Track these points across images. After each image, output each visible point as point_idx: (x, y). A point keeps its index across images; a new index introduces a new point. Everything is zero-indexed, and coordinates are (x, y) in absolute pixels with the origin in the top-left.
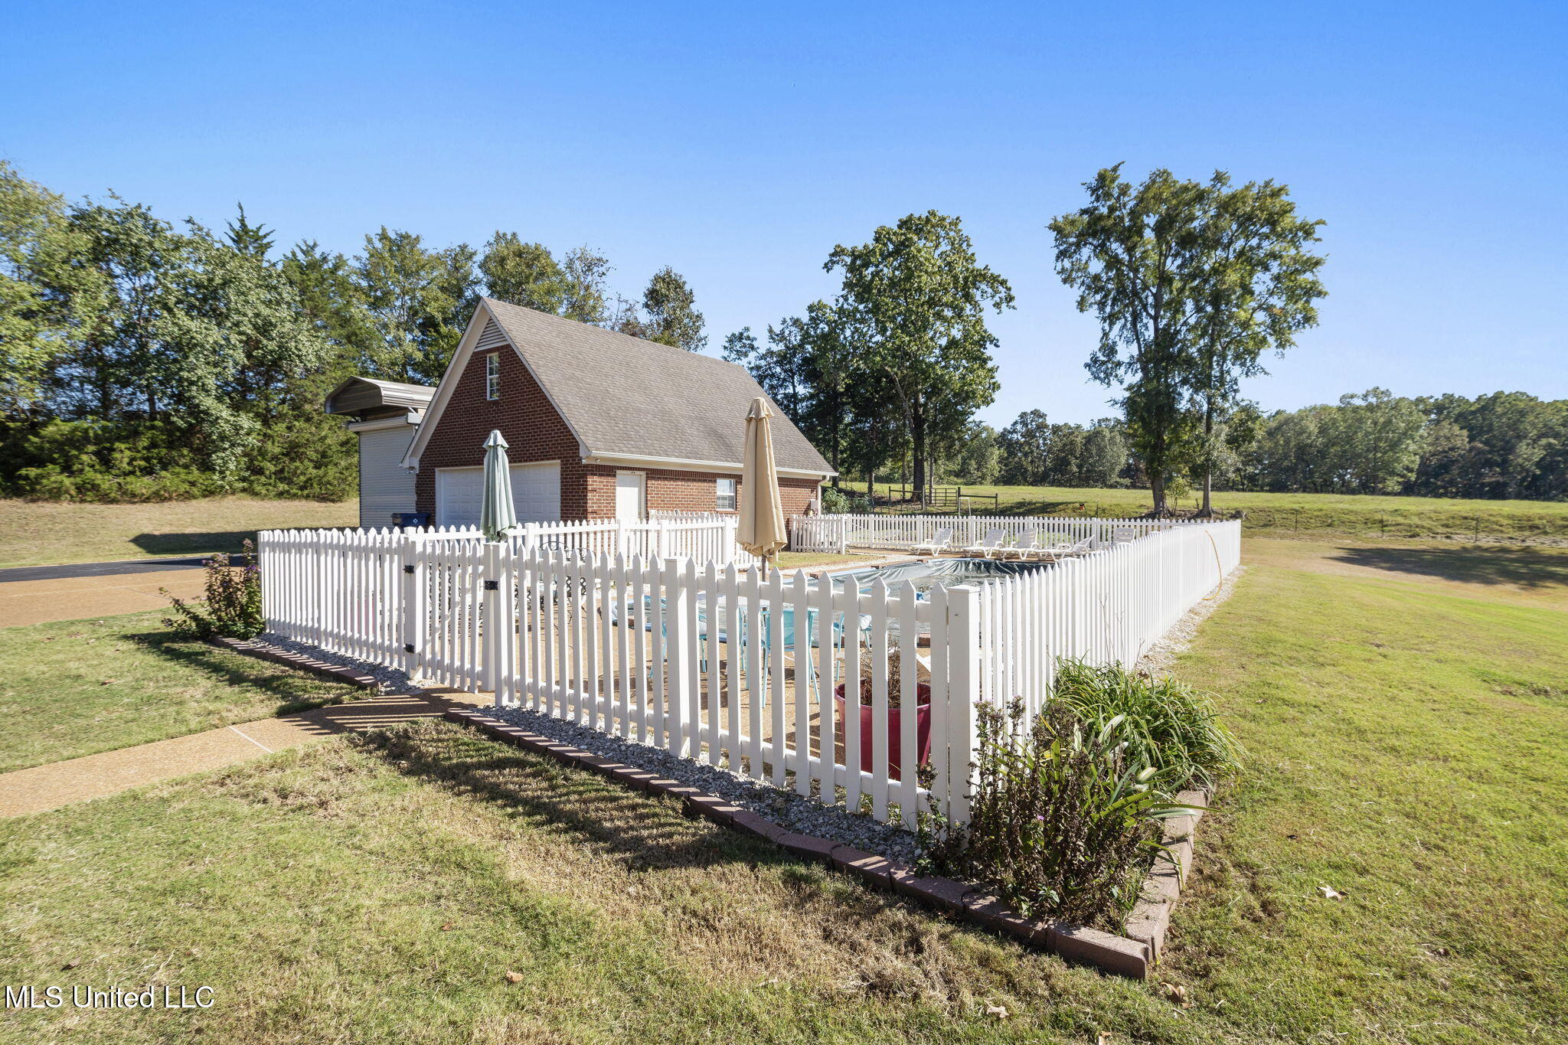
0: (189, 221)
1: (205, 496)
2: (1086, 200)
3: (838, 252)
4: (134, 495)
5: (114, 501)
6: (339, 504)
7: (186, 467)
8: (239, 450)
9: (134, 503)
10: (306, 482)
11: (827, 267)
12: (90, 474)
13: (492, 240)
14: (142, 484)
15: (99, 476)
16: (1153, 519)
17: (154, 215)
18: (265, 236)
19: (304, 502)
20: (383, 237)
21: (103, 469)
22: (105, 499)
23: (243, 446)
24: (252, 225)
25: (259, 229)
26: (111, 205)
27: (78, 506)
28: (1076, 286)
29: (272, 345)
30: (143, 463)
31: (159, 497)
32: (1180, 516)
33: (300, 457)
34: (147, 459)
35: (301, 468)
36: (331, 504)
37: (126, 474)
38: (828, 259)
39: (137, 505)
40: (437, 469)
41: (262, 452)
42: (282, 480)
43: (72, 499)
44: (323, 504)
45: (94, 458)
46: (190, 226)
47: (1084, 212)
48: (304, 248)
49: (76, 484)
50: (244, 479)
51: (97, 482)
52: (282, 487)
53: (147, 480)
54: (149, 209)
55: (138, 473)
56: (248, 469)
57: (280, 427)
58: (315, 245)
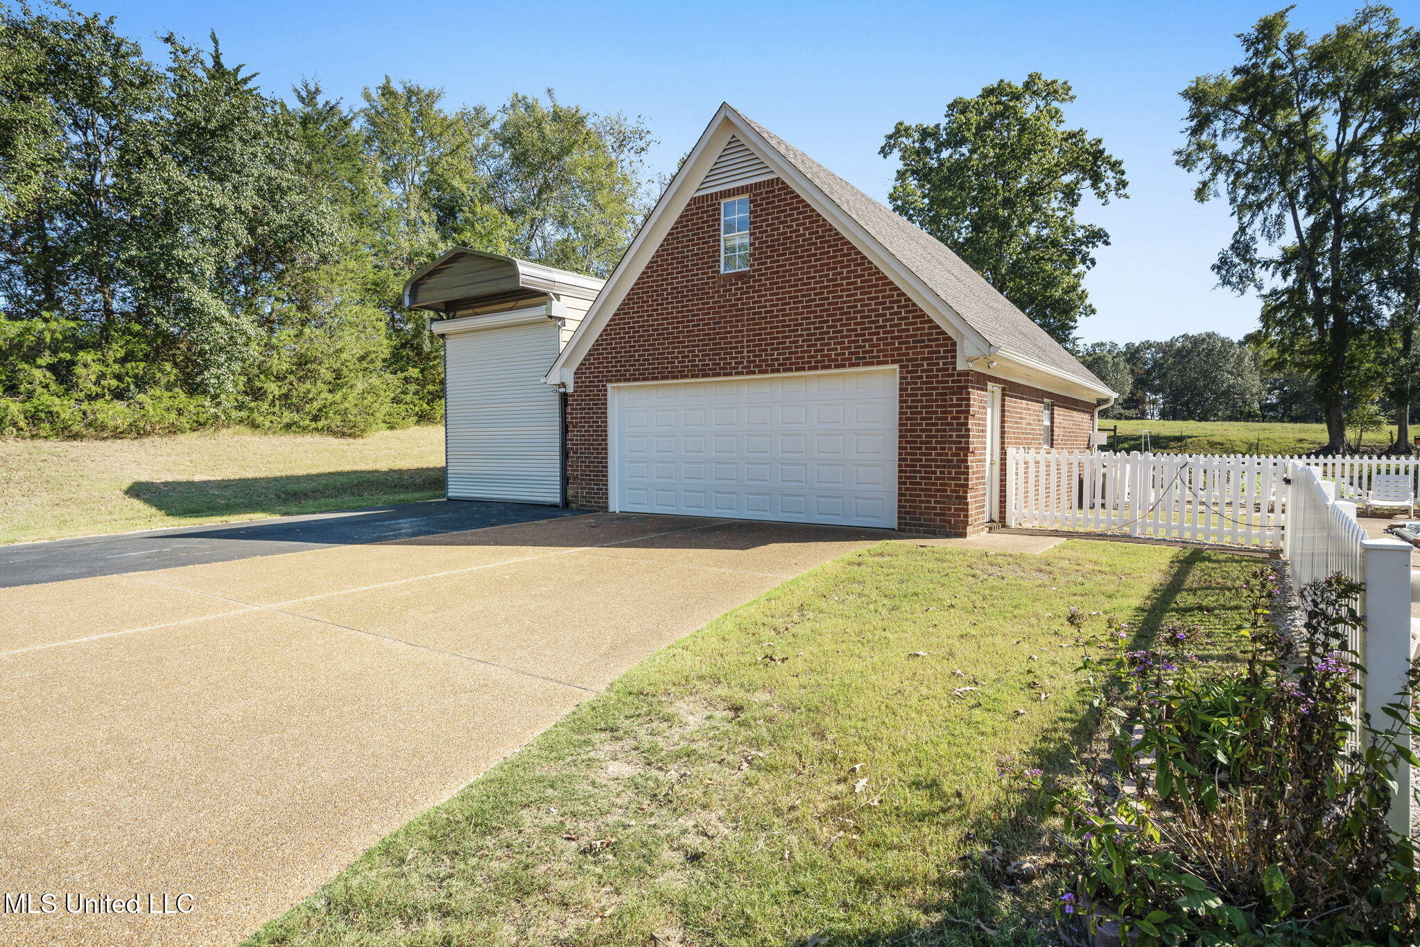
0: (167, 40)
1: (193, 430)
2: (1241, 57)
3: (900, 131)
4: (103, 427)
5: (76, 436)
6: (360, 441)
7: (169, 387)
8: (237, 366)
9: (104, 439)
10: (320, 410)
11: (884, 152)
12: (46, 398)
13: (508, 105)
14: (114, 412)
15: (57, 401)
16: (1326, 456)
17: (118, 31)
18: (245, 81)
19: (317, 438)
20: (387, 91)
21: (61, 389)
22: (67, 433)
23: (243, 360)
24: (229, 65)
25: (238, 69)
26: (57, 15)
27: (29, 443)
28: (1196, 171)
29: (282, 219)
30: (114, 383)
31: (138, 431)
32: (1364, 453)
33: (312, 376)
34: (119, 377)
35: (314, 390)
36: (351, 440)
37: (91, 398)
38: (883, 142)
39: (108, 442)
40: (609, 386)
41: (264, 371)
42: (289, 407)
43: (20, 435)
44: (343, 441)
45: (48, 374)
46: (169, 47)
47: (1237, 71)
48: (304, 94)
49: (25, 412)
50: (240, 407)
51: (55, 409)
52: (288, 417)
53: (120, 406)
54: (111, 21)
55: (108, 397)
56: (246, 393)
57: (284, 334)
58: (317, 91)
